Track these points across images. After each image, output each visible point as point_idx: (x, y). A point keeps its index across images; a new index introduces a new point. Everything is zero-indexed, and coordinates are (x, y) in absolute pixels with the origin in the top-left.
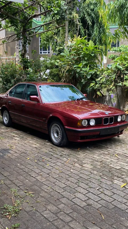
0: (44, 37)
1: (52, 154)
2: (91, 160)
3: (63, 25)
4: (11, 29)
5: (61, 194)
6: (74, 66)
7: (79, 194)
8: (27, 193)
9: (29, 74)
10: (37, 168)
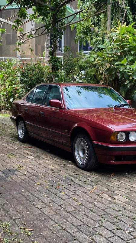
0: (81, 29)
1: (73, 179)
2: (128, 191)
3: (104, 10)
4: (39, 21)
5: (71, 235)
6: (116, 63)
7: (99, 236)
8: (23, 230)
9: (58, 76)
10: (47, 197)
